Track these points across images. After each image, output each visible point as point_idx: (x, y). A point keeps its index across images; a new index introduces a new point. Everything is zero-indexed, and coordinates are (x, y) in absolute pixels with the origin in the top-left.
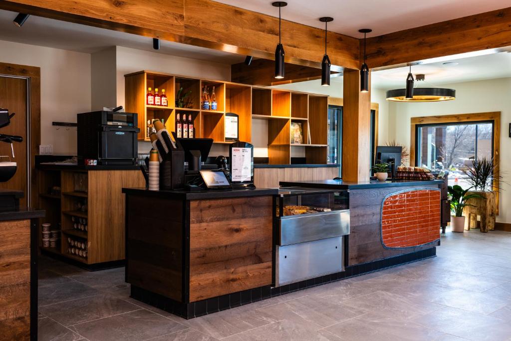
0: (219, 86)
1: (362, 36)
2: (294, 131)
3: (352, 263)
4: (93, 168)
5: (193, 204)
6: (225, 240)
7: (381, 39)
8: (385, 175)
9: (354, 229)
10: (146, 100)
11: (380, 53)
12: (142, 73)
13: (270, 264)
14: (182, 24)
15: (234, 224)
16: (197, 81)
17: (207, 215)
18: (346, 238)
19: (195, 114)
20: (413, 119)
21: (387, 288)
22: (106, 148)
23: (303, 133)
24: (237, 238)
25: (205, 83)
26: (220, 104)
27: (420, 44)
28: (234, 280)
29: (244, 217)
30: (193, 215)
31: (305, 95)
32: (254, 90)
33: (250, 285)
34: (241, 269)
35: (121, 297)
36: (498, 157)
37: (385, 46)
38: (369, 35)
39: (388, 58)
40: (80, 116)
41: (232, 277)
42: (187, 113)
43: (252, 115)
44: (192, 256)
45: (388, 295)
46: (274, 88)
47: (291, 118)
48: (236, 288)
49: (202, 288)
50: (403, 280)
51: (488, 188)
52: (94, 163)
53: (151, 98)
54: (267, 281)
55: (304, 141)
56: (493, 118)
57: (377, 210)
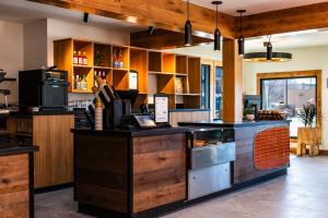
0: (124, 49)
1: (239, 15)
2: (177, 83)
3: (236, 181)
4: (37, 114)
5: (135, 140)
6: (156, 166)
7: (251, 17)
8: (252, 116)
9: (238, 156)
10: (72, 61)
11: (250, 27)
12: (70, 39)
13: (184, 183)
14: (119, 4)
15: (161, 154)
16: (109, 46)
17: (144, 148)
18: (232, 163)
19: (108, 71)
20: (258, 75)
21: (264, 198)
22: (45, 97)
23: (184, 85)
24: (163, 164)
25: (115, 47)
26: (124, 64)
27: (281, 22)
28: (162, 196)
29: (167, 149)
30: (135, 149)
31: (185, 57)
32: (150, 53)
33: (171, 199)
34: (166, 188)
35: (71, 212)
36: (320, 102)
37: (255, 22)
38: (243, 14)
39: (257, 31)
40: (21, 73)
41: (160, 193)
42: (102, 70)
43: (148, 72)
44: (135, 178)
45: (267, 203)
46: (164, 51)
47: (175, 74)
48: (163, 202)
49: (141, 202)
50: (272, 192)
51: (314, 125)
52: (36, 109)
53: (76, 59)
54: (182, 196)
55: (184, 91)
56: (316, 74)
57: (251, 142)
